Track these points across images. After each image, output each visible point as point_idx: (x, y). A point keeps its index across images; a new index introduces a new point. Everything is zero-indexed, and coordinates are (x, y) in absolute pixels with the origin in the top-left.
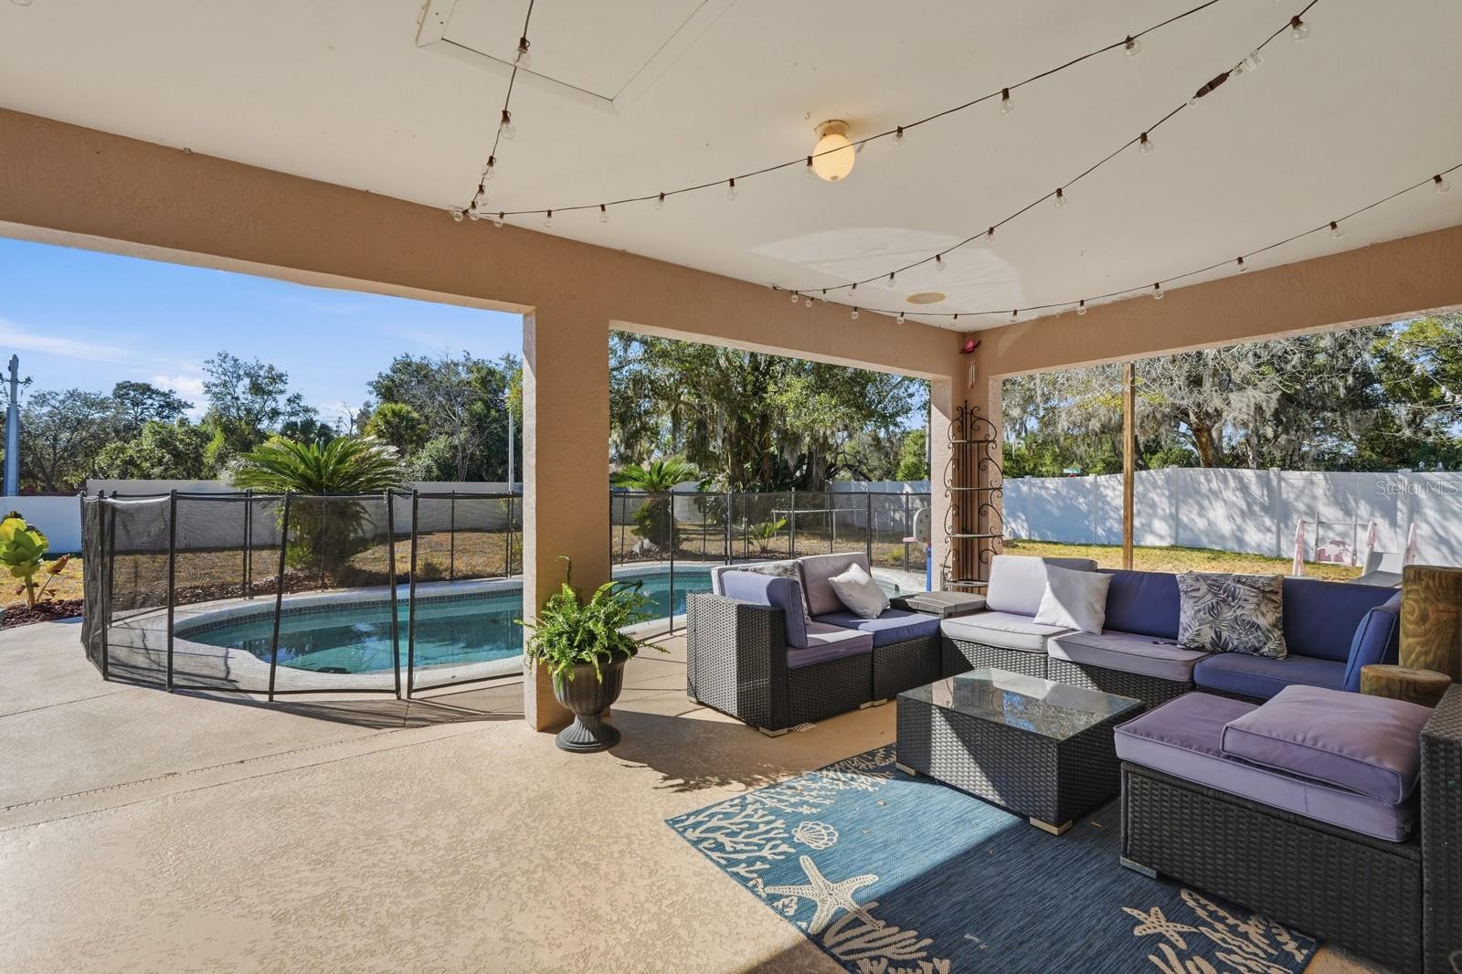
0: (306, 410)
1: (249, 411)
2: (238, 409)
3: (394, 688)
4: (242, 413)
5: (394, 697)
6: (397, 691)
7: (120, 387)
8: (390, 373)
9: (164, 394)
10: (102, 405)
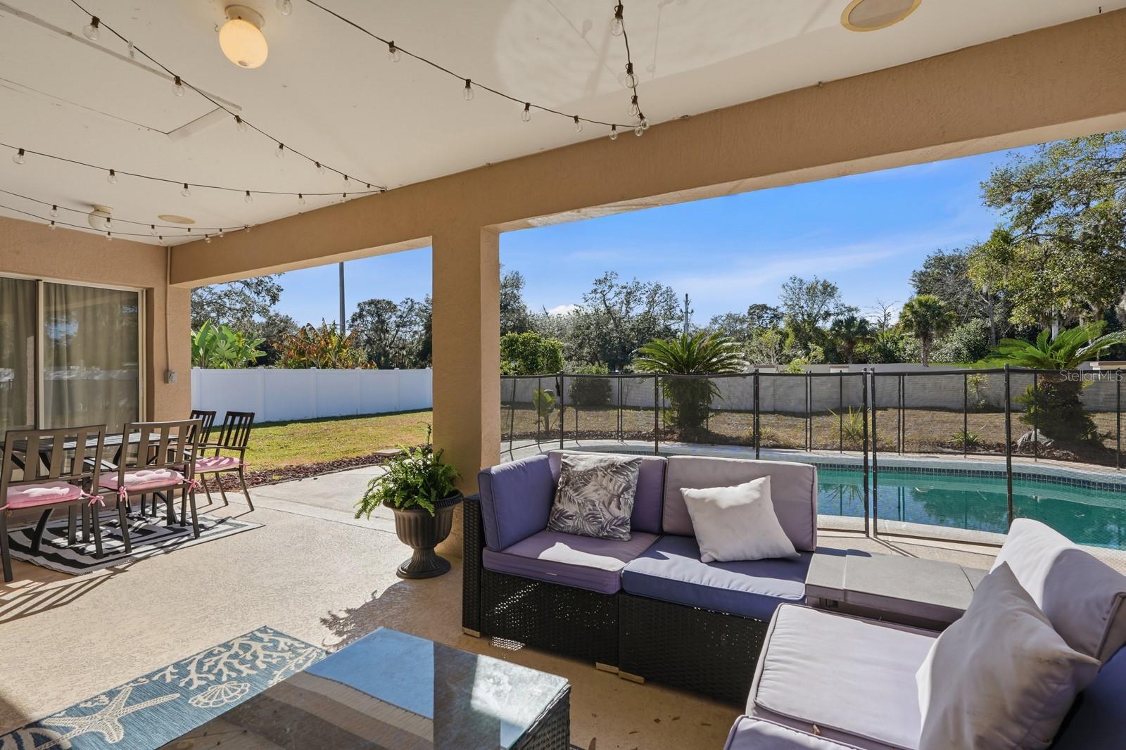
0: (850, 310)
1: (809, 315)
2: (803, 315)
3: (864, 530)
4: (805, 317)
5: (864, 536)
6: (866, 532)
7: (751, 308)
8: (924, 270)
9: (774, 310)
10: (742, 321)
